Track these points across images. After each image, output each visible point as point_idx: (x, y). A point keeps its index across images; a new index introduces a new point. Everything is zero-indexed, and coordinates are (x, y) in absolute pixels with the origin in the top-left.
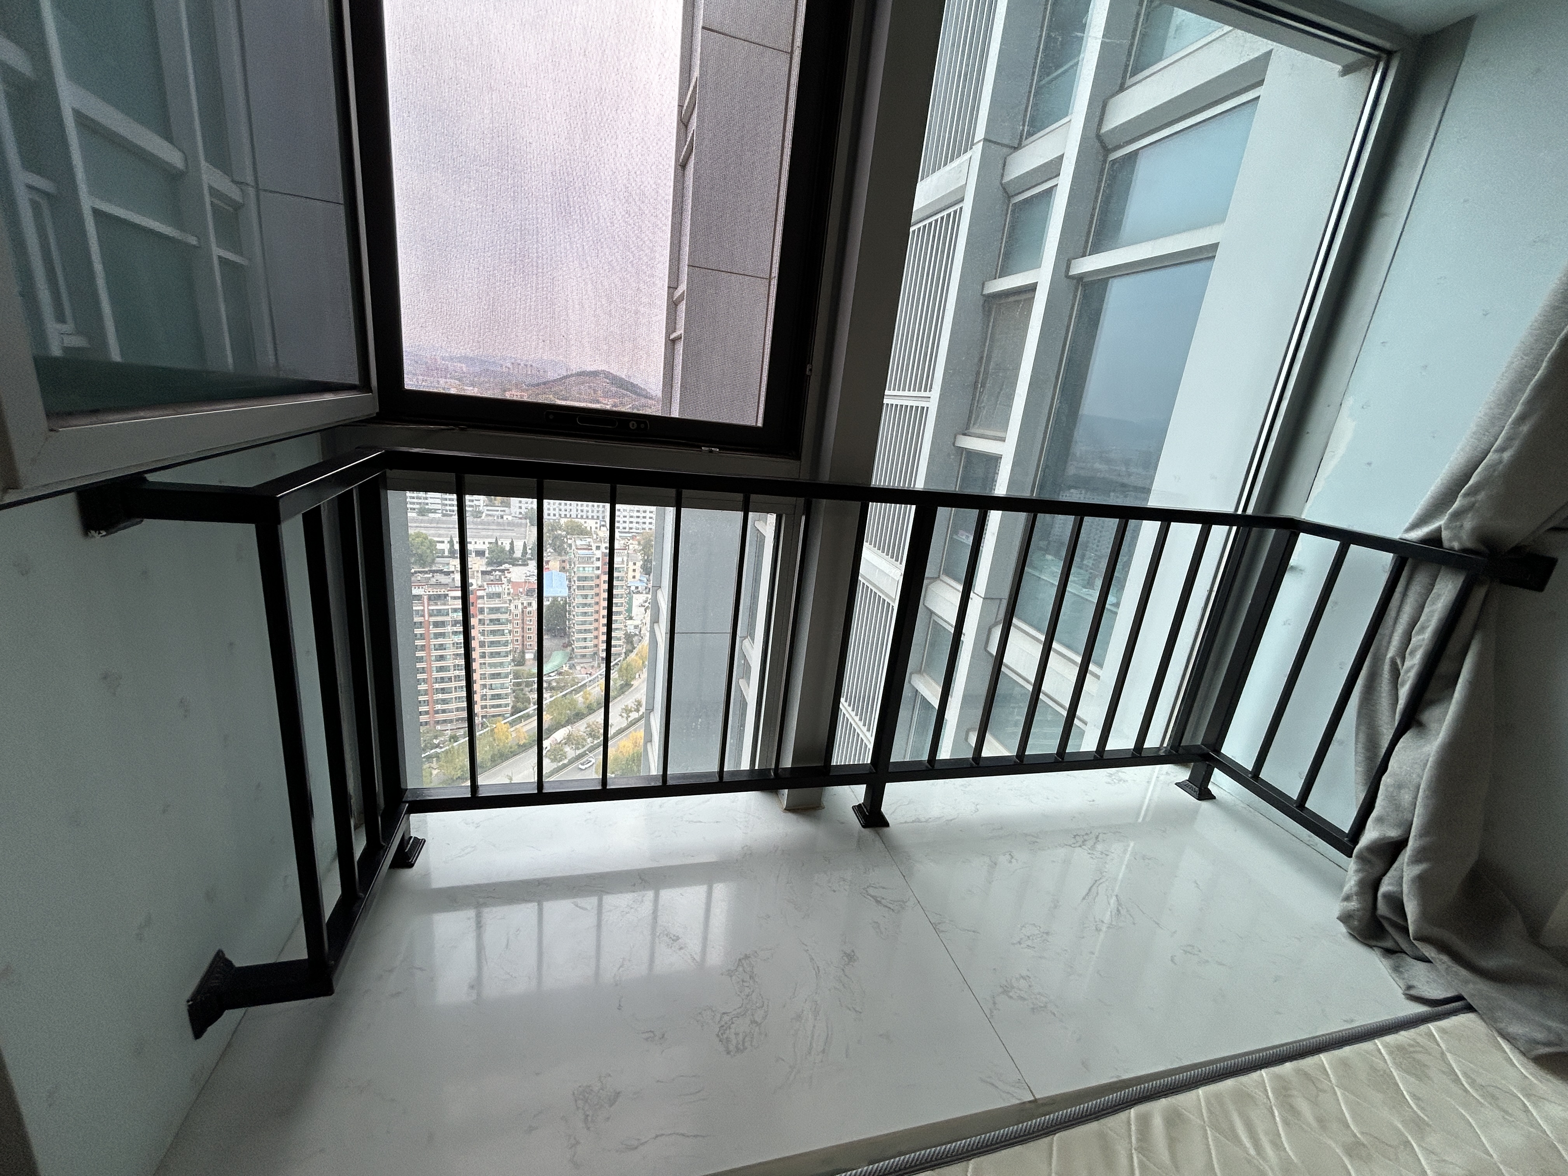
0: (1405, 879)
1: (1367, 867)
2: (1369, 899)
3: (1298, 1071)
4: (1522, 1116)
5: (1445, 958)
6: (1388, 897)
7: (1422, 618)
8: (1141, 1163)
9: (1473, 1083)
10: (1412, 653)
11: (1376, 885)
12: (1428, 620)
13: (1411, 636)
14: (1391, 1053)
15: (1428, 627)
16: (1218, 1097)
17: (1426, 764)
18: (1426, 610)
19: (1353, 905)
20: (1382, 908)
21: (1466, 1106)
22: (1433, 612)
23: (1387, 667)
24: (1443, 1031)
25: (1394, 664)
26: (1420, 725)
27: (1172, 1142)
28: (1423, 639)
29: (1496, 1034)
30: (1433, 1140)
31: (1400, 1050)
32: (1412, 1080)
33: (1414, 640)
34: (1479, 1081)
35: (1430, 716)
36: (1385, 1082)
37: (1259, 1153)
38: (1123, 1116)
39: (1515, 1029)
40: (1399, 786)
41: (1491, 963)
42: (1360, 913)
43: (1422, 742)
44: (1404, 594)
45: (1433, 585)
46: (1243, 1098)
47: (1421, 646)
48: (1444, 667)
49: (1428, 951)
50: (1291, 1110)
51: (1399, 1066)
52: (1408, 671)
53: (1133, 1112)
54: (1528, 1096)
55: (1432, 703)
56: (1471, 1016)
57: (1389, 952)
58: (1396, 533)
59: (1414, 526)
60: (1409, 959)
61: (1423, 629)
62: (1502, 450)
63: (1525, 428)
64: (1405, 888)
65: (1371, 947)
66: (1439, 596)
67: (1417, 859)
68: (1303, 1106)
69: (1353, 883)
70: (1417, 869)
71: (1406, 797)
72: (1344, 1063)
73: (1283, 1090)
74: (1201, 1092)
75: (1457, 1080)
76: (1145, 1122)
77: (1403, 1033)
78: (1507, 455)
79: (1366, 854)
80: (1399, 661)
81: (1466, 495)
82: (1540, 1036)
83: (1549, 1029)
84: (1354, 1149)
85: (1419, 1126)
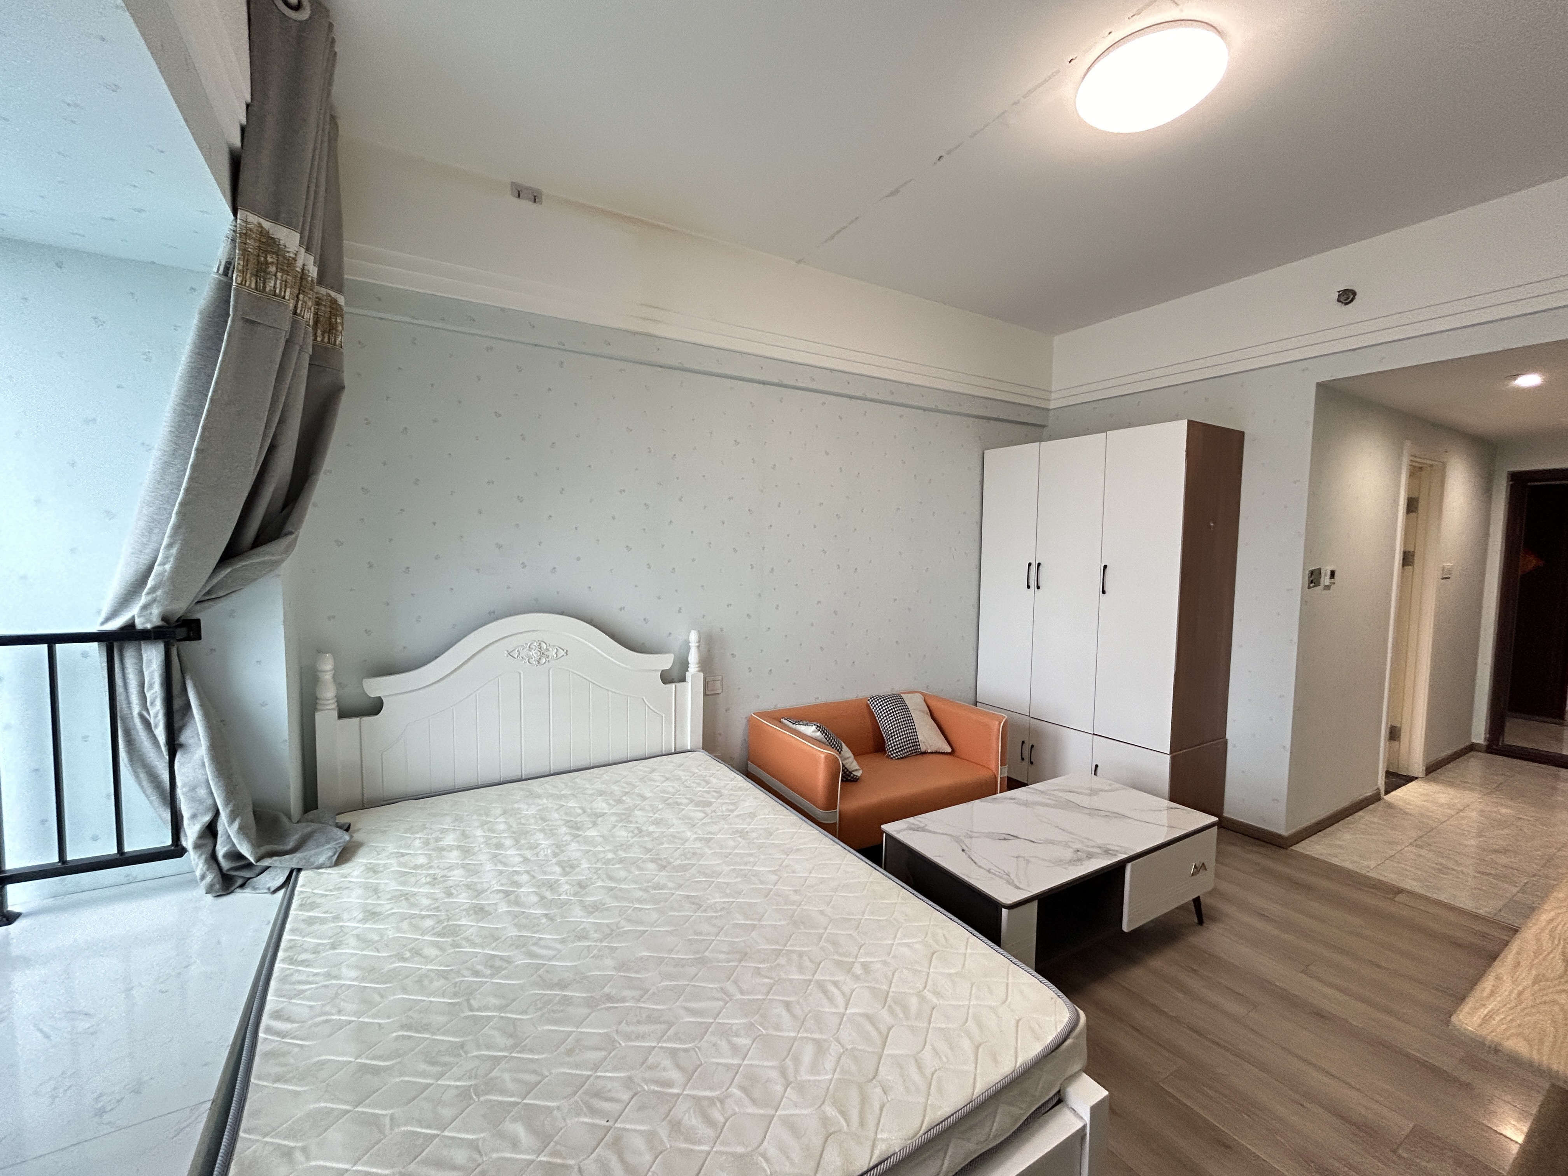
0: (232, 836)
1: (203, 850)
2: (215, 866)
3: (286, 950)
4: (351, 884)
5: (275, 858)
6: (227, 856)
7: (147, 679)
8: (292, 1038)
9: (331, 891)
10: (152, 703)
11: (213, 856)
12: (152, 678)
13: (144, 693)
14: (301, 910)
15: (154, 682)
16: (276, 990)
17: (204, 765)
18: (146, 673)
19: (209, 878)
20: (225, 865)
21: (338, 898)
22: (152, 673)
23: (137, 721)
24: (303, 886)
25: (141, 716)
26: (181, 746)
27: (289, 1020)
28: (155, 692)
29: (316, 870)
30: (345, 916)
31: (302, 906)
32: (317, 910)
33: (148, 695)
34: (331, 887)
35: (185, 737)
36: (311, 921)
37: (316, 983)
38: (260, 1041)
39: (322, 859)
40: (193, 789)
41: (290, 845)
42: (216, 879)
43: (190, 755)
44: (123, 669)
45: (141, 655)
46: (283, 980)
47: (156, 697)
48: (177, 703)
49: (266, 862)
50: (303, 963)
51: (308, 911)
52: (156, 716)
53: (261, 1035)
54: (346, 877)
55: (181, 728)
56: (303, 873)
57: (242, 886)
58: (94, 628)
59: (107, 620)
60: (255, 879)
61: (151, 686)
62: (163, 564)
63: (174, 551)
64: (235, 841)
65: (232, 892)
66: (150, 661)
67: (232, 820)
68: (303, 956)
69: (201, 866)
70: (236, 825)
71: (202, 792)
72: (293, 931)
73: (291, 961)
74: (270, 997)
75: (327, 895)
76: (269, 1030)
77: (294, 901)
78: (168, 567)
79: (200, 842)
80: (145, 713)
81: (148, 594)
82: (330, 854)
83: (330, 848)
84: (334, 947)
85: (337, 918)
